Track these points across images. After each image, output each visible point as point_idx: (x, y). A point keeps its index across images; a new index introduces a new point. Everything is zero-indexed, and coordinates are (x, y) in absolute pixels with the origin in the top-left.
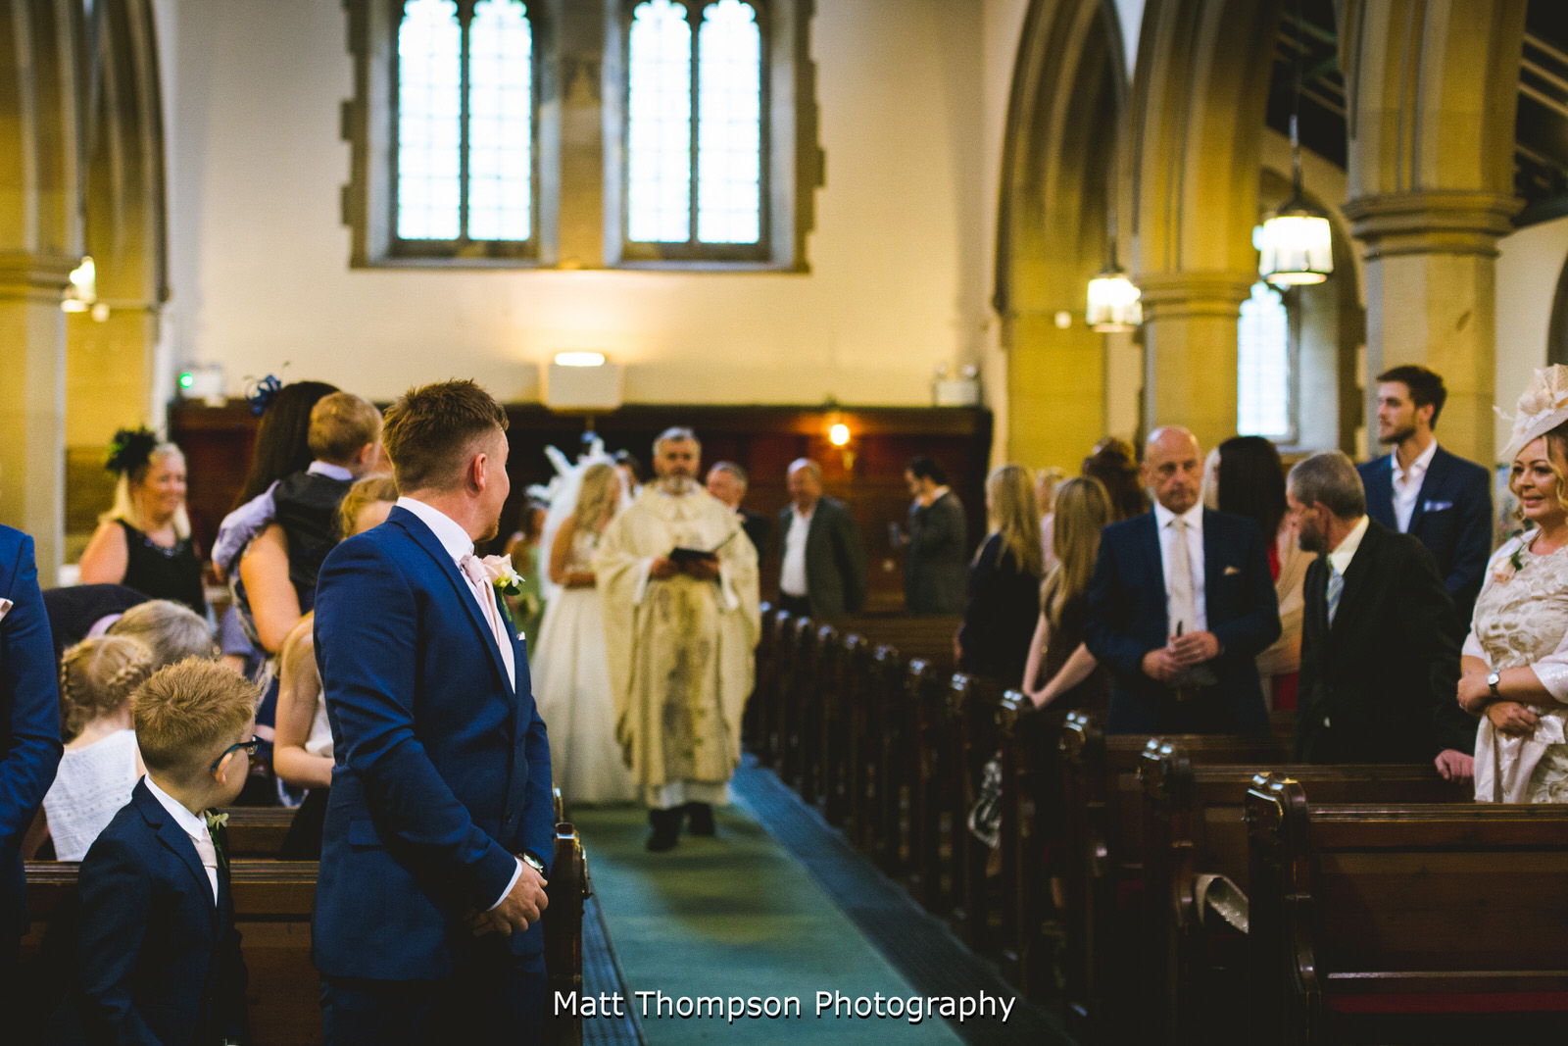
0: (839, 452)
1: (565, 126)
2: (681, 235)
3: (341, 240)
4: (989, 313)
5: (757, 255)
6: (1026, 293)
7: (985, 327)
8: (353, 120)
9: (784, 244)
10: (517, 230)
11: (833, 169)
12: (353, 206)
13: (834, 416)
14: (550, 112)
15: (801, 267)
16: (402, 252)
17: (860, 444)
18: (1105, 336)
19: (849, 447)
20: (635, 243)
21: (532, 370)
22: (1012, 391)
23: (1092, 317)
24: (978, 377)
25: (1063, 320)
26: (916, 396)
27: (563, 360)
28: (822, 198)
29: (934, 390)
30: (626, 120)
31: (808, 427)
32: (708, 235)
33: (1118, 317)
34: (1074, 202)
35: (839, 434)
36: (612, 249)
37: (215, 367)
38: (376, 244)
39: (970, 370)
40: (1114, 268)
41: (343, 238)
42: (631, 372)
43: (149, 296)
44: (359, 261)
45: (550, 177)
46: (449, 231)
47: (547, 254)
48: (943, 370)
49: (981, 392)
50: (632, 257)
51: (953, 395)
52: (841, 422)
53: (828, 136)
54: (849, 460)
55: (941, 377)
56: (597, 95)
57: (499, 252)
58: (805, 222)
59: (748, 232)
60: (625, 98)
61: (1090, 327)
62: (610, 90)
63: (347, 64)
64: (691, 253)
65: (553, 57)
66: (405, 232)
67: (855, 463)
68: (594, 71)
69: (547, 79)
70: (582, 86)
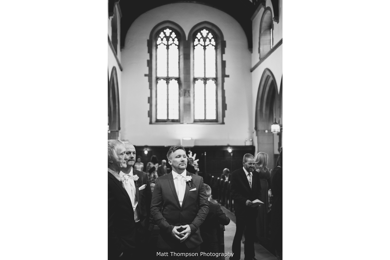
0: (230, 153)
1: (184, 101)
2: (204, 118)
4: (254, 130)
5: (216, 121)
6: (260, 127)
7: (253, 133)
8: (150, 100)
9: (220, 119)
10: (177, 118)
11: (228, 107)
12: (150, 114)
13: (229, 148)
14: (182, 98)
15: (223, 123)
16: (158, 121)
17: (233, 152)
18: (273, 134)
19: (232, 152)
20: (196, 120)
21: (179, 140)
22: (258, 143)
23: (272, 131)
24: (252, 141)
25: (267, 131)
26: (242, 144)
27: (184, 139)
28: (226, 112)
29: (245, 143)
30: (194, 100)
31: (225, 149)
32: (208, 118)
33: (276, 131)
34: (268, 112)
35: (230, 150)
36: (192, 121)
37: (127, 140)
38: (154, 120)
39: (251, 140)
40: (276, 123)
41: (148, 119)
42: (196, 141)
43: (117, 129)
44: (151, 123)
45: (182, 109)
46: (165, 118)
47: (181, 122)
48: (246, 140)
49: (253, 143)
50: (195, 121)
51: (248, 144)
52: (230, 148)
53: (227, 102)
54: (232, 154)
55: (246, 141)
56: (189, 96)
57: (173, 121)
58: (224, 116)
59: (214, 118)
60: (194, 96)
61: (272, 132)
62: (192, 95)
63: (149, 91)
64: (205, 121)
65: (182, 89)
66: (158, 118)
67: (233, 155)
68: (189, 92)
69: (181, 93)
70: (187, 94)
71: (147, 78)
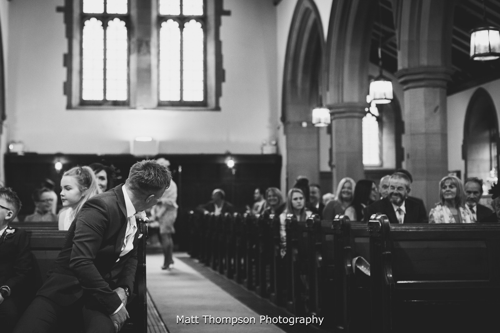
0: (230, 169)
1: (139, 62)
2: (178, 99)
3: (64, 100)
4: (280, 123)
5: (203, 104)
6: (292, 117)
7: (279, 128)
8: (68, 60)
9: (212, 101)
10: (123, 97)
11: (228, 76)
12: (67, 89)
13: (229, 158)
14: (134, 57)
15: (217, 108)
16: (84, 104)
17: (236, 166)
18: (319, 128)
19: (234, 167)
20: (162, 101)
21: (128, 143)
22: (288, 148)
23: (314, 121)
24: (277, 145)
25: (305, 124)
26: (256, 151)
27: (138, 139)
28: (224, 86)
29: (262, 149)
30: (159, 60)
31: (221, 162)
32: (185, 99)
33: (322, 121)
34: (308, 85)
35: (230, 163)
36: (155, 103)
37: (21, 142)
38: (75, 101)
39: (274, 142)
40: (320, 105)
41: (64, 99)
42: (162, 143)
44: (69, 107)
45: (133, 79)
46: (100, 98)
47: (132, 105)
48: (265, 142)
49: (278, 149)
50: (161, 105)
51: (269, 150)
52: (231, 159)
53: (226, 65)
54: (234, 171)
55: (264, 145)
56: (149, 52)
57: (116, 104)
58: (219, 93)
59: (200, 98)
60: (158, 53)
61: (314, 125)
62: (153, 50)
63: (65, 42)
64: (181, 104)
65: (134, 40)
66: (85, 97)
67: (236, 172)
68: (148, 44)
69: (132, 47)
70: (144, 48)
71: (61, 16)
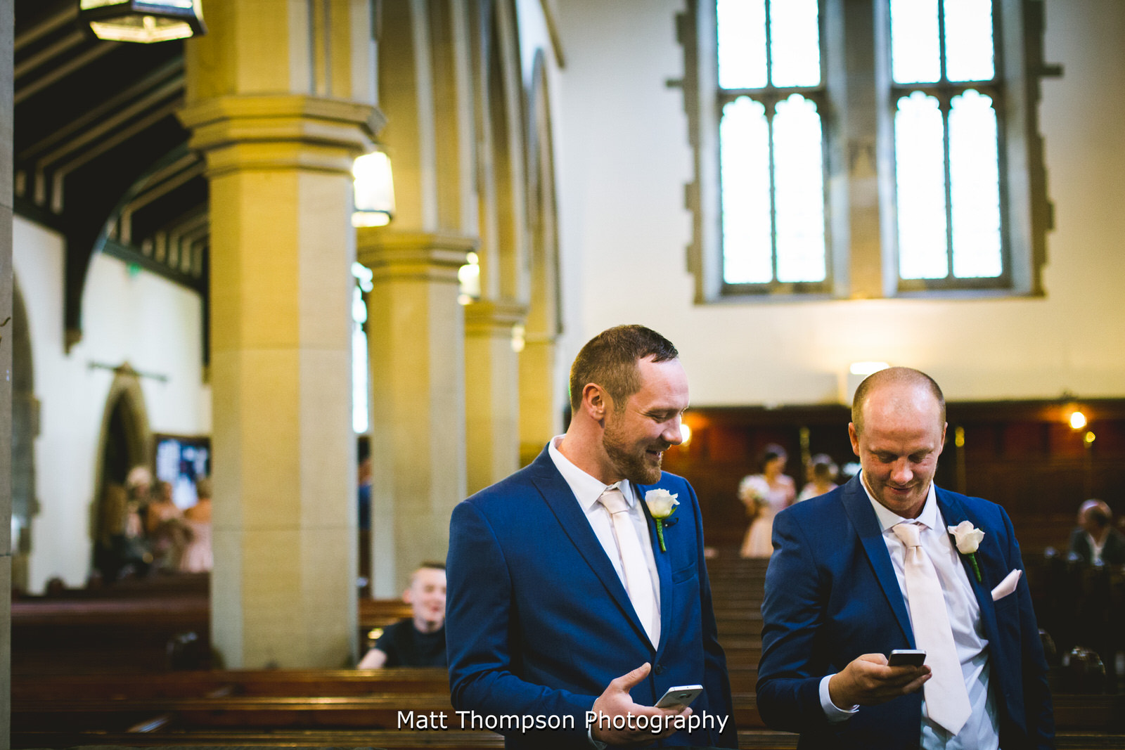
0: (1080, 434)
1: (852, 193)
2: (941, 273)
3: (686, 285)
5: (1002, 284)
9: (1023, 275)
10: (815, 273)
11: (1060, 217)
12: (694, 259)
13: (1071, 408)
14: (839, 184)
15: (1038, 292)
16: (729, 292)
17: (1093, 426)
19: (1085, 429)
20: (905, 280)
21: (832, 379)
27: (857, 369)
28: (1053, 239)
30: (895, 186)
31: (1051, 415)
32: (961, 272)
35: (1077, 420)
36: (889, 285)
38: (711, 288)
41: (689, 282)
43: (550, 330)
44: (699, 300)
45: (841, 232)
46: (764, 277)
47: (839, 288)
50: (905, 289)
52: (1077, 411)
53: (1055, 191)
54: (1089, 439)
56: (874, 168)
57: (801, 289)
58: (1040, 257)
59: (993, 269)
60: (895, 171)
62: (884, 165)
63: (686, 154)
64: (950, 286)
65: (840, 141)
66: (731, 278)
68: (871, 151)
69: (836, 159)
70: (862, 162)
71: (675, 98)
